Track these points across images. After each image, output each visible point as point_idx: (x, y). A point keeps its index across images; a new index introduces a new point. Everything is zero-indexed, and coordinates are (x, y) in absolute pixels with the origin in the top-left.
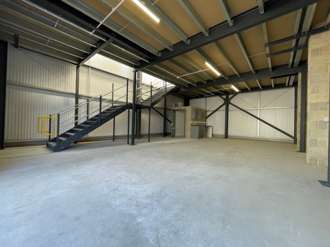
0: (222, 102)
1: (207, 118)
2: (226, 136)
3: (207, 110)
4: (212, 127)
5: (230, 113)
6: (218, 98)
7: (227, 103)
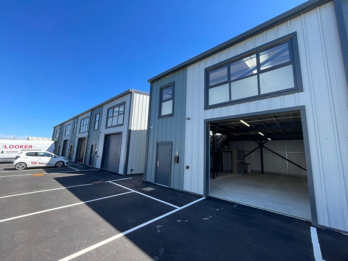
0: (257, 145)
1: (245, 156)
2: (263, 172)
3: (245, 150)
4: (250, 165)
5: (264, 154)
6: (253, 142)
7: (261, 146)
